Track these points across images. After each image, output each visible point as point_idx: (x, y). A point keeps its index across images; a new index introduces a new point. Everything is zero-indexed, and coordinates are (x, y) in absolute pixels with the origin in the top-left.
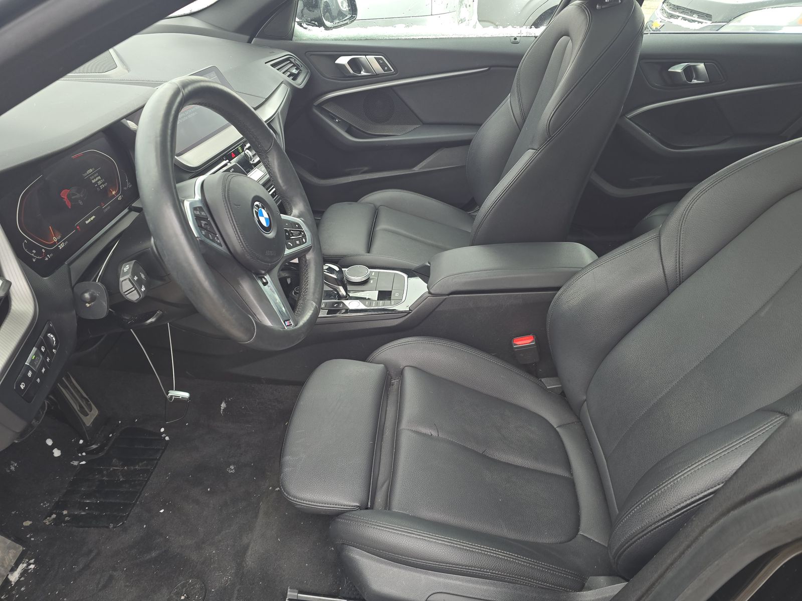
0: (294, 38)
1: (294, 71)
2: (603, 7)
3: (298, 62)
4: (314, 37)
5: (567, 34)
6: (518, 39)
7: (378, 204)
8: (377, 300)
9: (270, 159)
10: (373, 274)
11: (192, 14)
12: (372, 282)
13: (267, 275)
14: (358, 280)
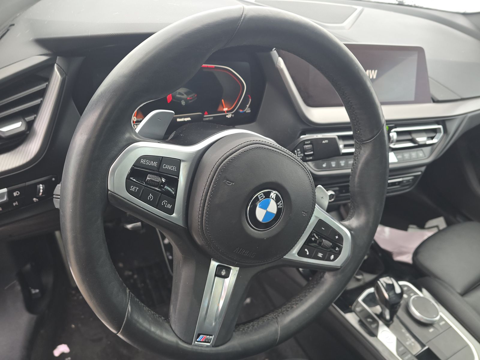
8: (414, 356)
9: (362, 152)
10: (442, 323)
11: (465, 14)
12: (431, 330)
13: (238, 268)
14: (416, 316)
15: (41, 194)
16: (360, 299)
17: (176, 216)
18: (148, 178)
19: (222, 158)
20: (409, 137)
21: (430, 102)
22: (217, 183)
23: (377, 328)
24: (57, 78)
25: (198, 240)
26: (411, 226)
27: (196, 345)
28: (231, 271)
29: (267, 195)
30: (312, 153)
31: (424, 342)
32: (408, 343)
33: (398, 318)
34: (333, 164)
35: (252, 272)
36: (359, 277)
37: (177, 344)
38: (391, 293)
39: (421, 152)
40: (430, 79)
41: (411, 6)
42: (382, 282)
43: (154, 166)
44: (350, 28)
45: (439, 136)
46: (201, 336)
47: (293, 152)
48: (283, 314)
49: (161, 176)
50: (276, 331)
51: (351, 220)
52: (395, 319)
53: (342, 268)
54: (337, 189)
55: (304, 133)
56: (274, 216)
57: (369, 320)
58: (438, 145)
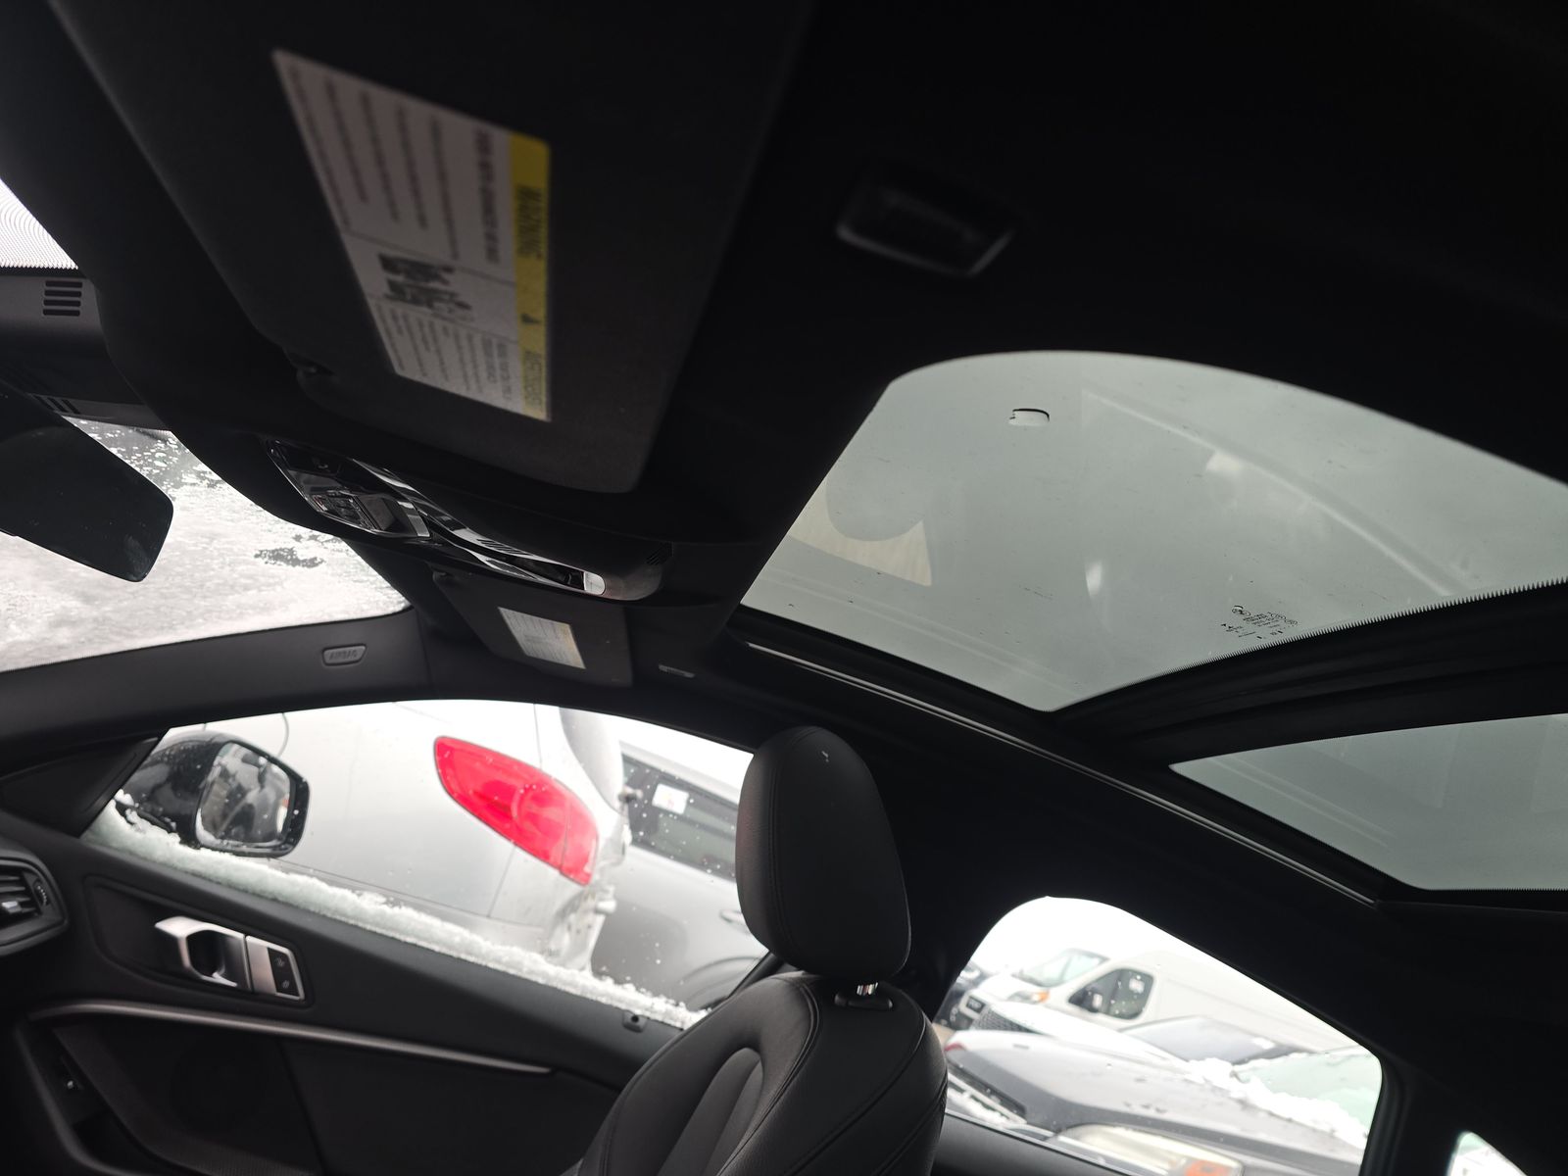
0: (87, 835)
1: (11, 906)
2: (850, 1003)
3: (43, 891)
4: (141, 851)
5: (754, 1044)
6: (641, 1023)
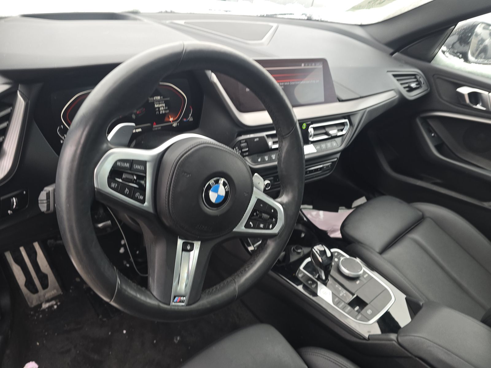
0: (433, 62)
1: (413, 85)
3: (422, 80)
7: (427, 214)
8: (347, 303)
9: (284, 144)
10: (366, 276)
11: (361, 26)
12: (358, 282)
13: (199, 243)
14: (346, 273)
15: (14, 207)
16: (301, 267)
17: (147, 205)
18: (123, 176)
19: (179, 157)
20: (323, 131)
21: (337, 102)
22: (178, 176)
23: (317, 287)
24: (21, 103)
25: (167, 222)
26: (340, 208)
27: (174, 306)
28: (195, 245)
29: (217, 182)
30: (247, 149)
31: (353, 291)
32: (341, 295)
33: (332, 277)
34: (266, 158)
35: (211, 245)
36: (299, 251)
37: (159, 306)
38: (324, 257)
39: (335, 142)
40: (334, 83)
41: (318, 21)
42: (316, 250)
43: (127, 167)
44: (269, 43)
45: (347, 128)
46: (176, 298)
47: (233, 149)
48: (238, 276)
49: (133, 174)
50: (235, 289)
51: (282, 197)
52: (330, 278)
53: (279, 234)
54: (272, 178)
55: (240, 134)
56: (223, 198)
57: (310, 282)
58: (347, 136)
